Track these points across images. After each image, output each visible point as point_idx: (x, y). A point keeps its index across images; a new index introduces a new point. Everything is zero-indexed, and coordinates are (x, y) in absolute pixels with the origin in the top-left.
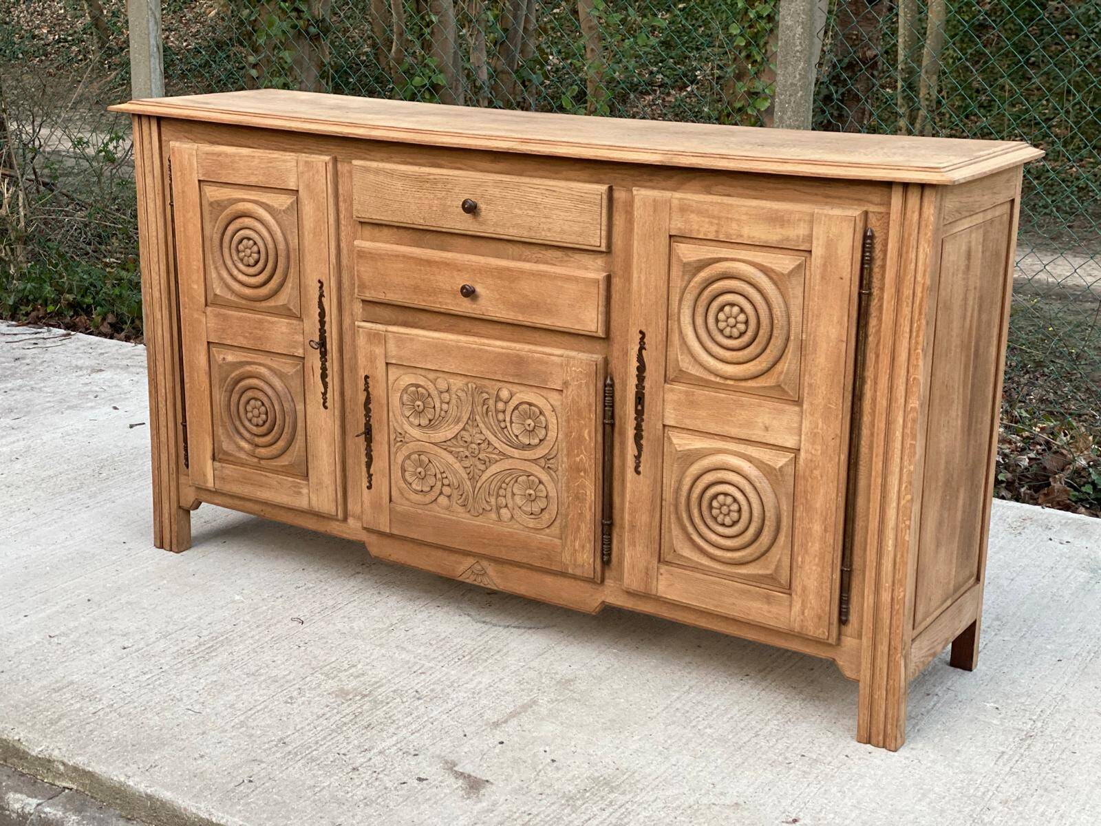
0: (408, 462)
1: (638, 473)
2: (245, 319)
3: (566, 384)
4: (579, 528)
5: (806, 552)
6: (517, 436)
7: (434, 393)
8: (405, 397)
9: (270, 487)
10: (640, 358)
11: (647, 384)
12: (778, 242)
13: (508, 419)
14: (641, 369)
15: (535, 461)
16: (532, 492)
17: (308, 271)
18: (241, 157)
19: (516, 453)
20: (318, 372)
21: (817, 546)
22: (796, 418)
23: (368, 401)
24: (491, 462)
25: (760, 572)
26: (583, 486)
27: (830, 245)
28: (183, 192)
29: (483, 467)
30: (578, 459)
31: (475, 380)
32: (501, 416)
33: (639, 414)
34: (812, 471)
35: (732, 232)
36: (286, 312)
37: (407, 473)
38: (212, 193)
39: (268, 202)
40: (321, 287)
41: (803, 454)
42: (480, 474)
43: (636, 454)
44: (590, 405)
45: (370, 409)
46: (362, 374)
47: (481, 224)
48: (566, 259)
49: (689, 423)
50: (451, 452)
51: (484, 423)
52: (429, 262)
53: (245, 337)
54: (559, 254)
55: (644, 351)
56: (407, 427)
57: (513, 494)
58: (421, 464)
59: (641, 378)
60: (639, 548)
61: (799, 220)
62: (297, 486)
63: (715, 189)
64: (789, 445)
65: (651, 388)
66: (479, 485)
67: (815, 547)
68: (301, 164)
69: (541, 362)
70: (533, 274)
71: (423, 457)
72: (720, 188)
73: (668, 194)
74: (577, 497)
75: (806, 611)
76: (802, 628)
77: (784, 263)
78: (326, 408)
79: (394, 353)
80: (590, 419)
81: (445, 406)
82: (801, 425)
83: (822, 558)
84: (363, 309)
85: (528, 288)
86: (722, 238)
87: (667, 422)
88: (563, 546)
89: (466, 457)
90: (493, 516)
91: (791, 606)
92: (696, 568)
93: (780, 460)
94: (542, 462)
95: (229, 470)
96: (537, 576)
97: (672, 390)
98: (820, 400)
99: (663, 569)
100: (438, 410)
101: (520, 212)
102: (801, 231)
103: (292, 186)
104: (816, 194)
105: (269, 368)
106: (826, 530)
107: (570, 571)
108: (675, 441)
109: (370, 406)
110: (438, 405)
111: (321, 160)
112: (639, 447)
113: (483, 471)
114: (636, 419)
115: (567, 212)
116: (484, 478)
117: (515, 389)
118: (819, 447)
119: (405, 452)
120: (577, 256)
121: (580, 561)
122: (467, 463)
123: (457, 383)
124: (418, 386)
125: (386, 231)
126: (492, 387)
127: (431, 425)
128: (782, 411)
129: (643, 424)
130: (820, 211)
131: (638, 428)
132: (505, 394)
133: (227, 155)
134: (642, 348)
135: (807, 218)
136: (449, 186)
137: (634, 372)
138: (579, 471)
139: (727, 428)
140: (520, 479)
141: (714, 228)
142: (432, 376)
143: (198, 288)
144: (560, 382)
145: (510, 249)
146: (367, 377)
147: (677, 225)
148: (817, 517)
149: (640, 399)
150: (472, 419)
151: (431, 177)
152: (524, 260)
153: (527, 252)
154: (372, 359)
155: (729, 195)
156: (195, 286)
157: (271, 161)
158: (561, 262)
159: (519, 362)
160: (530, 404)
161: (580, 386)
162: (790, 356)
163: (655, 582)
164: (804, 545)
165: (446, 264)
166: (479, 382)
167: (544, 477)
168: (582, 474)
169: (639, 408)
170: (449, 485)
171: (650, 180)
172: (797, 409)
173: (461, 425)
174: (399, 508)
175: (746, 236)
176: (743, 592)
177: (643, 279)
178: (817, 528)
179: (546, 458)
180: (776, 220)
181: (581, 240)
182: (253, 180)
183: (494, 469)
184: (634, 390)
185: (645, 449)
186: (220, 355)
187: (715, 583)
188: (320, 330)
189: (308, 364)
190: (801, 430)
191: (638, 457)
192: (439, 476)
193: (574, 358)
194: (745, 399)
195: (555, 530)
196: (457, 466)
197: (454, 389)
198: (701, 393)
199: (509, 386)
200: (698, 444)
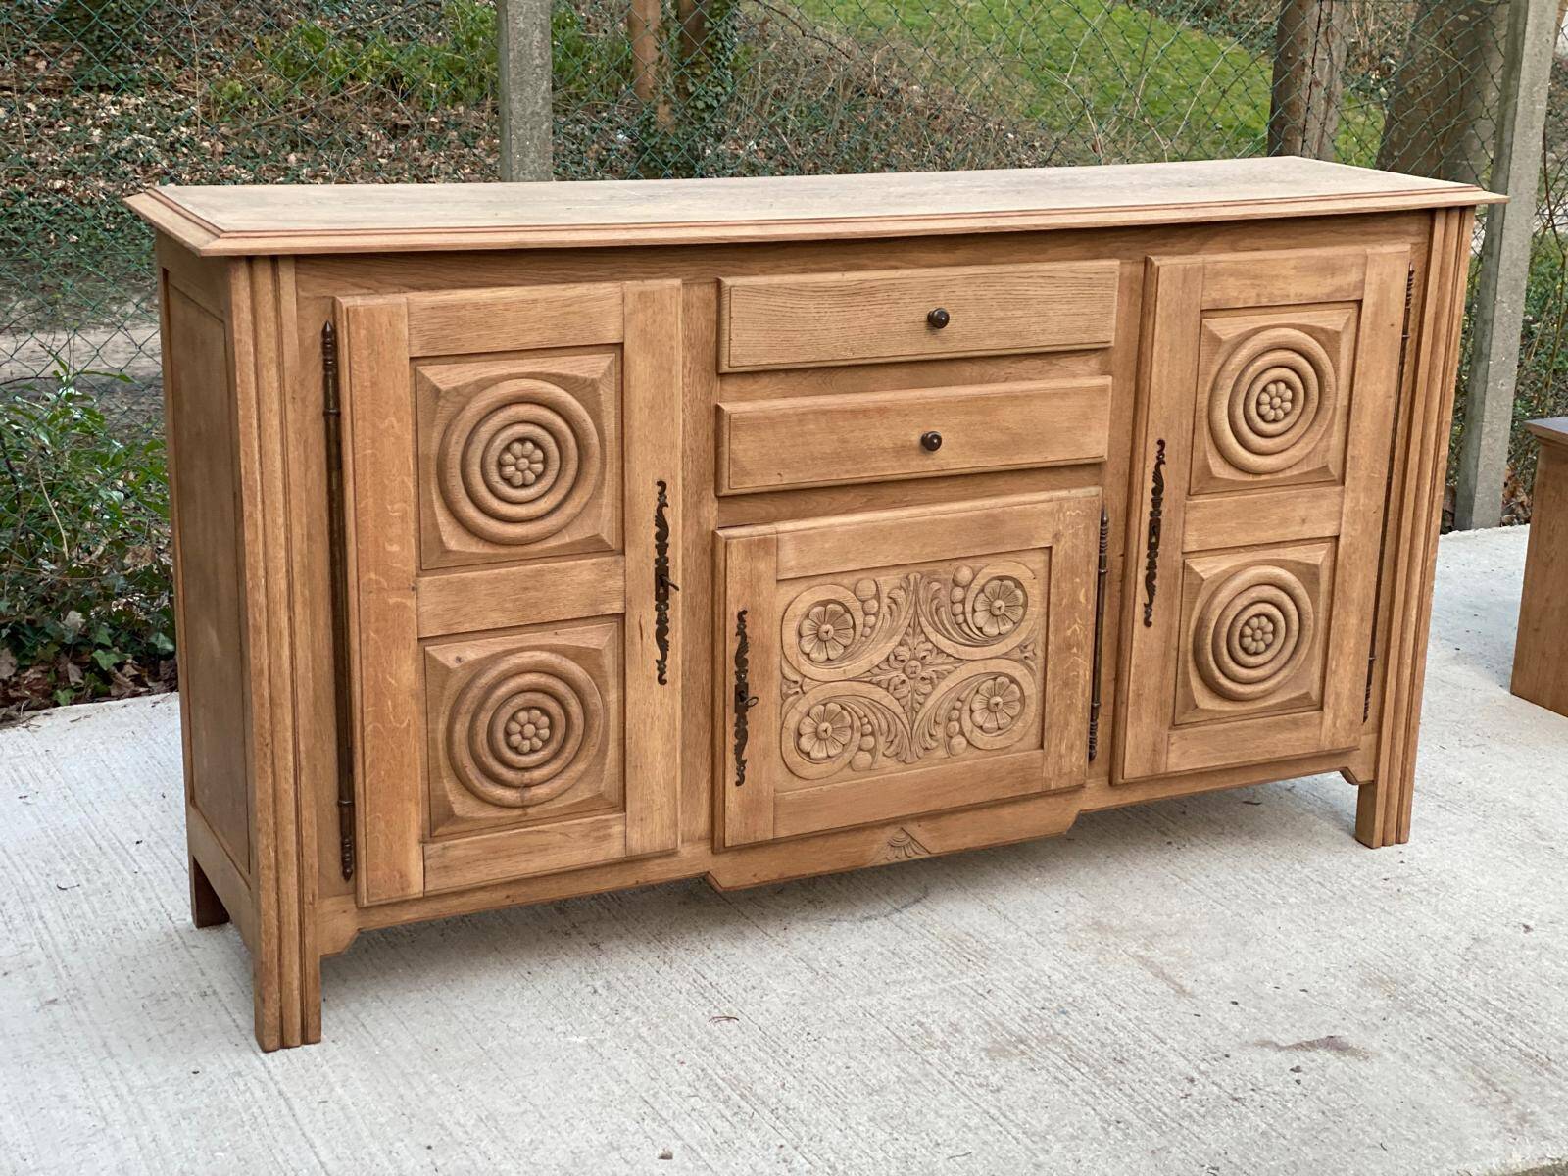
0: (808, 721)
1: (1148, 624)
2: (504, 579)
3: (1057, 537)
4: (1067, 724)
5: (1341, 653)
6: (980, 629)
7: (855, 605)
8: (807, 624)
9: (544, 849)
10: (1158, 477)
11: (1164, 508)
12: (1328, 295)
13: (969, 609)
14: (1158, 491)
15: (1006, 656)
16: (998, 699)
17: (638, 470)
18: (507, 306)
19: (977, 653)
20: (651, 628)
21: (1353, 642)
22: (1337, 500)
23: (743, 647)
24: (941, 676)
25: (1293, 695)
26: (1075, 666)
27: (1383, 290)
28: (374, 384)
29: (927, 688)
30: (1069, 633)
31: (918, 569)
32: (958, 608)
33: (1153, 548)
34: (1350, 557)
35: (1276, 292)
36: (594, 547)
37: (803, 740)
38: (443, 376)
39: (564, 372)
40: (662, 493)
41: (1342, 541)
42: (921, 699)
43: (1147, 602)
44: (1089, 555)
45: (746, 660)
46: (733, 609)
47: (944, 341)
48: (1047, 367)
49: (1214, 541)
50: (878, 684)
51: (934, 625)
52: (855, 413)
53: (504, 610)
54: (1038, 363)
55: (1162, 467)
56: (807, 668)
57: (972, 711)
58: (826, 716)
59: (1157, 502)
60: (1146, 720)
61: (1353, 265)
62: (606, 825)
63: (1242, 244)
64: (1328, 534)
65: (1170, 510)
66: (920, 717)
67: (1350, 644)
68: (630, 300)
69: (1023, 515)
70: (1012, 398)
71: (831, 706)
72: (1247, 242)
73: (1197, 259)
74: (1066, 684)
75: (1338, 722)
76: (1332, 743)
77: (1334, 319)
78: (662, 681)
79: (792, 563)
80: (1088, 574)
81: (872, 619)
82: (1341, 507)
83: (1357, 652)
84: (720, 510)
85: (1010, 417)
86: (1265, 301)
87: (1187, 549)
88: (1045, 758)
89: (903, 682)
90: (941, 753)
91: (1321, 723)
92: (1215, 718)
93: (1319, 556)
94: (1018, 654)
95: (460, 847)
96: (985, 816)
97: (1195, 507)
98: (1363, 474)
99: (1175, 735)
100: (859, 629)
101: (1001, 314)
102: (1354, 277)
103: (613, 337)
104: (1353, 234)
105: (552, 649)
106: (1362, 620)
107: (1053, 786)
108: (1197, 569)
109: (747, 656)
110: (859, 622)
111: (668, 287)
112: (1151, 590)
113: (926, 695)
114: (1148, 556)
115: (1069, 302)
116: (930, 702)
117: (978, 564)
118: (1359, 527)
119: (803, 706)
120: (1064, 362)
121: (1066, 770)
122: (904, 690)
123: (889, 582)
124: (825, 603)
125: (765, 380)
126: (944, 571)
127: (848, 653)
128: (1323, 496)
129: (1158, 560)
130: (1374, 251)
131: (1151, 567)
132: (965, 575)
133: (477, 306)
134: (1160, 462)
135: (1361, 261)
136: (896, 295)
137: (1148, 495)
138: (1069, 647)
139: (1258, 534)
140: (984, 686)
141: (1254, 293)
142: (847, 581)
143: (401, 550)
144: (1049, 536)
145: (968, 370)
146: (741, 615)
147: (1213, 295)
148: (1354, 608)
149: (1155, 528)
150: (915, 627)
151: (867, 285)
152: (988, 382)
153: (991, 369)
154: (753, 583)
155: (1258, 249)
156: (395, 548)
157: (568, 303)
158: (1042, 375)
159: (992, 522)
160: (1001, 579)
161: (1075, 535)
162: (1335, 428)
163: (1164, 758)
164: (1339, 647)
165: (882, 411)
166: (925, 569)
167: (1018, 672)
168: (1075, 650)
169: (1154, 540)
170: (873, 734)
171: (1165, 245)
172: (1338, 489)
173: (897, 639)
174: (789, 796)
175: (1292, 295)
176: (1268, 727)
177: (1165, 373)
178: (1354, 621)
179: (1023, 647)
180: (1329, 268)
181: (1086, 338)
182: (531, 340)
183: (943, 686)
184: (1146, 518)
185: (1158, 591)
186: (447, 655)
187: (1234, 729)
188: (657, 561)
189: (632, 622)
190: (1341, 513)
191: (1148, 606)
192: (857, 723)
193: (1067, 499)
194: (1282, 493)
195: (1032, 739)
196: (887, 699)
197: (885, 590)
198: (1228, 501)
199: (969, 562)
200: (1225, 563)
